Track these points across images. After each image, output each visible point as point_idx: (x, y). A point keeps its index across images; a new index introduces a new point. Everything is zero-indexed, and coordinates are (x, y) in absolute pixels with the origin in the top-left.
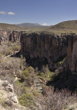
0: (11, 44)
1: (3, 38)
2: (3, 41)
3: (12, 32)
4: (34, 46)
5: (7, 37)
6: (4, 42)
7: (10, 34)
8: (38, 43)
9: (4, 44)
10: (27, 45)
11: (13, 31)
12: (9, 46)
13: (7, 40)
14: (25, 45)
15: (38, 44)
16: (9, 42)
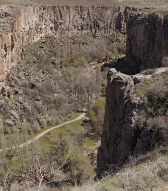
0: (118, 38)
1: (102, 22)
2: (102, 31)
3: (123, 11)
4: (149, 45)
5: (111, 22)
6: (105, 32)
7: (117, 14)
8: (156, 39)
9: (103, 36)
10: (139, 42)
11: (126, 7)
12: (113, 42)
13: (111, 28)
14: (136, 41)
15: (157, 42)
16: (115, 33)
